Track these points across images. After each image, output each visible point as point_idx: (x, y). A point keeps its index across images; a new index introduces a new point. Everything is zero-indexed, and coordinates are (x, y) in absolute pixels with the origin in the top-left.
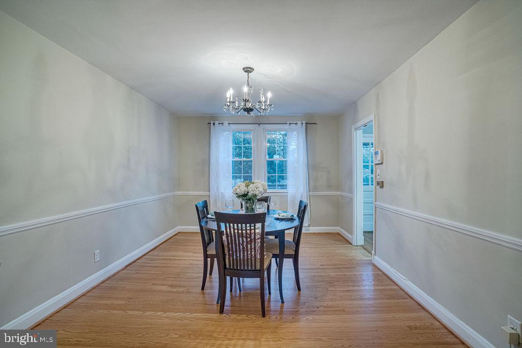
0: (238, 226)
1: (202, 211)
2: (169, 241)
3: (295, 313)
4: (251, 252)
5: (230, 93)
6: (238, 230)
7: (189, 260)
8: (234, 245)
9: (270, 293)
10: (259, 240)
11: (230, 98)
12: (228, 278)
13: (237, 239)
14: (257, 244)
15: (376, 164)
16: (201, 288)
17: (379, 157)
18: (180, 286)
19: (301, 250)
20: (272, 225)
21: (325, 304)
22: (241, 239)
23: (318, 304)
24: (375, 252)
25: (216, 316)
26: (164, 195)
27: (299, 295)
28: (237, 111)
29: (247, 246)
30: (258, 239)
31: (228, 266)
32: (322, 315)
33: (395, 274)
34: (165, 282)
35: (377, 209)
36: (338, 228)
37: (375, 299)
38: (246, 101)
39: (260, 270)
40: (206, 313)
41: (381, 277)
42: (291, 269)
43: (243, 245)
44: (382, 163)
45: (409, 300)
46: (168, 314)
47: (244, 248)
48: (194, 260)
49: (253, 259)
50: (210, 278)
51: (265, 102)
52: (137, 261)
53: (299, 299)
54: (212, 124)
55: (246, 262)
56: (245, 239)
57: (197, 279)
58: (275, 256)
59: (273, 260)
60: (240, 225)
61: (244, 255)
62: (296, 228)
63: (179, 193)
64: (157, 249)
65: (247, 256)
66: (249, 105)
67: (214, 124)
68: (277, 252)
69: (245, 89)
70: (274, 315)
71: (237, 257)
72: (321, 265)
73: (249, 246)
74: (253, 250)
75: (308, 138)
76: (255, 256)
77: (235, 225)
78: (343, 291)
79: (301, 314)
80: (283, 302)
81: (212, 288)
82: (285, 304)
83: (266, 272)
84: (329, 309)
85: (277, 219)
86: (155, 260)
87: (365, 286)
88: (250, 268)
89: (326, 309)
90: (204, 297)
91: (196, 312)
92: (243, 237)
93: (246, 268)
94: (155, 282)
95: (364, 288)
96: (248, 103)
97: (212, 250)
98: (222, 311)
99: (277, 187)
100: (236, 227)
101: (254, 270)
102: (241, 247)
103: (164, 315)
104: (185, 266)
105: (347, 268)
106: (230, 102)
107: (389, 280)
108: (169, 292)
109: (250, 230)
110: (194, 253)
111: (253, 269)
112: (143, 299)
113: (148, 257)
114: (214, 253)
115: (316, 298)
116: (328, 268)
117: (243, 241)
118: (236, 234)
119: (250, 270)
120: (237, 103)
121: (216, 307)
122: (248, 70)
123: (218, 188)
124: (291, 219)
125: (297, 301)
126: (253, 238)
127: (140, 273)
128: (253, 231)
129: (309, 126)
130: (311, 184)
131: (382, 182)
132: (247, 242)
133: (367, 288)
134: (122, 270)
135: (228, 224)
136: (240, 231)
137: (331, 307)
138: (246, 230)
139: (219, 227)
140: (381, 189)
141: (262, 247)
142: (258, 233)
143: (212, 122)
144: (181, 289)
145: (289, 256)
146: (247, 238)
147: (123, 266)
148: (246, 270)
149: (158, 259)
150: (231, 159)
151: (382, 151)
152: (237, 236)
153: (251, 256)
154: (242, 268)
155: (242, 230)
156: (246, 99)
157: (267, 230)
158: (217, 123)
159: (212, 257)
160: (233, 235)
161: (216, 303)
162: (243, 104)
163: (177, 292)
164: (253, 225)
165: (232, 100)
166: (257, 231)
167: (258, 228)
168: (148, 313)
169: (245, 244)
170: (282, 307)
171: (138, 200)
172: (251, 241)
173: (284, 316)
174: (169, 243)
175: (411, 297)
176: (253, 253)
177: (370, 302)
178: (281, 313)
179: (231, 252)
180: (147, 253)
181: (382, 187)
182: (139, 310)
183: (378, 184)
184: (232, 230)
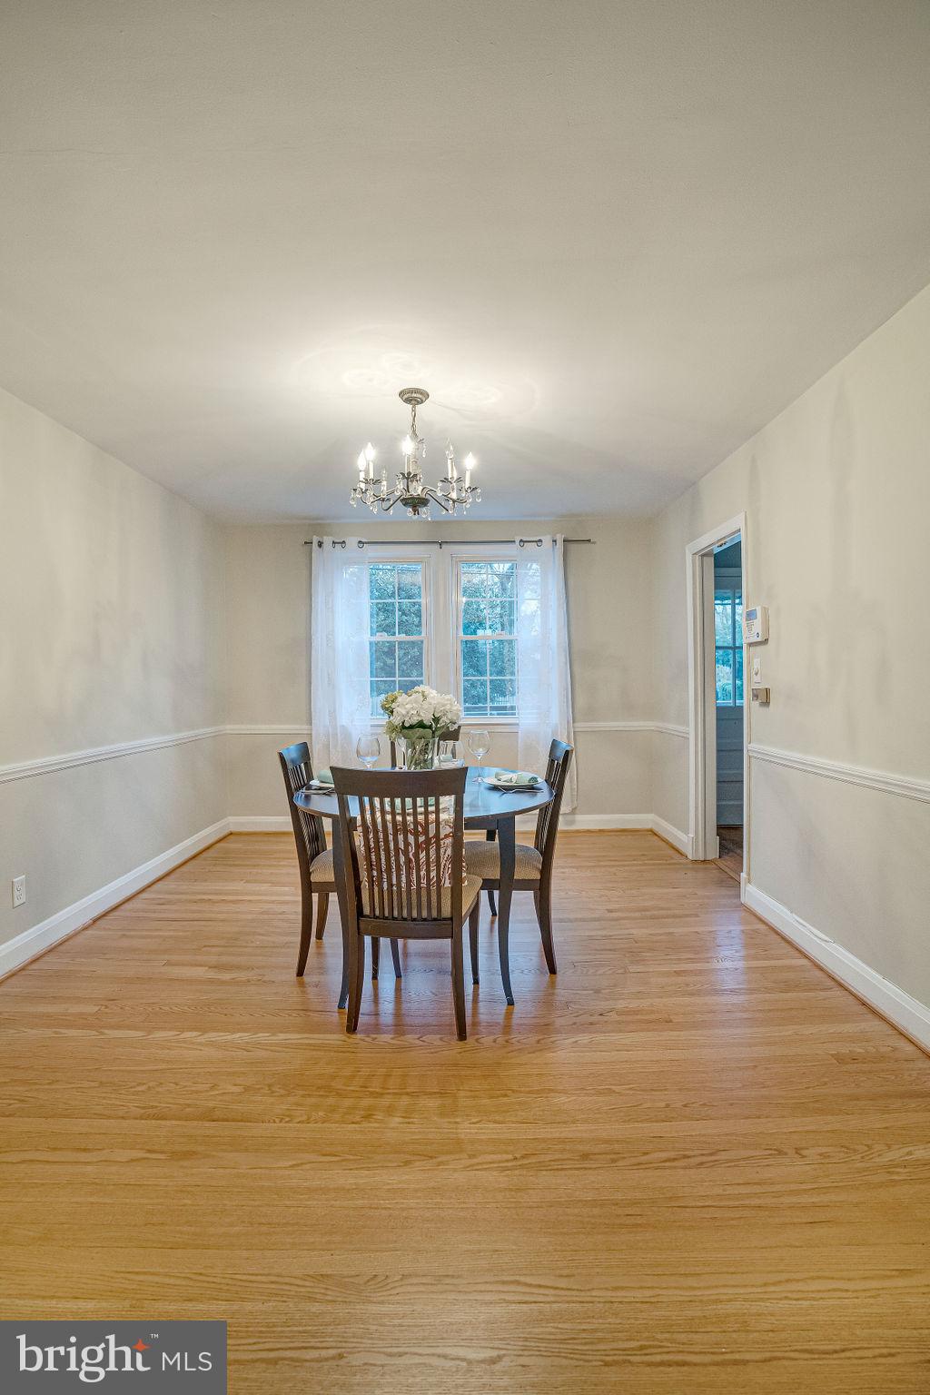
0: (393, 805)
1: (296, 772)
2: (204, 855)
3: (544, 1028)
4: (428, 871)
5: (366, 459)
6: (393, 814)
7: (260, 901)
8: (382, 853)
9: (476, 982)
10: (449, 841)
11: (367, 472)
12: (368, 940)
13: (391, 837)
14: (442, 850)
15: (750, 645)
16: (295, 970)
17: (757, 625)
18: (238, 967)
19: (555, 872)
20: (481, 801)
21: (621, 1005)
22: (401, 837)
23: (604, 1005)
24: (749, 874)
25: (337, 1038)
26: (191, 733)
27: (552, 984)
28: (386, 505)
29: (417, 855)
30: (446, 836)
31: (367, 910)
32: (613, 1031)
33: (800, 927)
34: (199, 958)
35: (753, 760)
36: (651, 816)
37: (751, 991)
38: (409, 478)
39: (451, 919)
40: (312, 1032)
41: (765, 937)
42: (529, 921)
43: (406, 853)
44: (766, 641)
45: (838, 992)
46: (212, 1036)
47: (408, 861)
48: (273, 902)
49: (434, 888)
50: (319, 947)
51: (459, 480)
52: (122, 907)
53: (553, 994)
54: (315, 545)
55: (414, 897)
56: (411, 839)
57: (283, 950)
58: (488, 885)
59: (484, 894)
60: (398, 801)
61: (409, 882)
62: (543, 809)
63: (229, 728)
64: (173, 876)
65: (419, 882)
66: (417, 490)
67: (320, 544)
68: (495, 874)
69: (407, 447)
70: (490, 1033)
71: (390, 885)
72: (610, 911)
73: (423, 855)
74: (433, 867)
75: (571, 582)
76: (439, 880)
77: (387, 800)
78: (668, 974)
79: (559, 1032)
80: (511, 1003)
81: (322, 970)
82: (517, 1007)
83: (466, 927)
84: (629, 1018)
85: (495, 788)
86: (170, 902)
87: (725, 959)
88: (425, 914)
89: (623, 1018)
90: (303, 992)
91: (285, 1029)
92: (405, 833)
93: (415, 914)
94: (175, 958)
95: (719, 966)
96: (415, 483)
97: (324, 871)
98: (352, 1027)
99: (489, 712)
100: (388, 808)
101: (435, 920)
102: (402, 859)
103: (202, 1039)
104: (250, 917)
105: (674, 916)
106: (367, 482)
107: (784, 944)
108: (211, 981)
109: (426, 813)
110: (274, 884)
111: (434, 914)
112: (144, 1001)
113: (153, 896)
114: (330, 877)
115: (597, 991)
116: (624, 918)
117: (407, 844)
118: (390, 826)
119: (425, 920)
120: (384, 483)
121: (337, 1018)
122: (413, 397)
123: (333, 714)
124: (531, 789)
125: (547, 999)
126: (432, 833)
127: (132, 937)
128: (432, 817)
129: (572, 547)
130: (580, 702)
131: (767, 691)
132: (418, 846)
133: (728, 964)
134: (85, 928)
135: (366, 799)
136: (399, 818)
137: (636, 1012)
138: (415, 814)
139: (344, 806)
140: (764, 710)
141: (456, 859)
142: (447, 822)
143: (315, 539)
144: (242, 976)
145: (524, 885)
146: (416, 835)
147: (87, 919)
148: (414, 920)
149: (179, 901)
150: (367, 637)
151: (765, 610)
152: (390, 831)
153: (429, 880)
154: (405, 914)
155: (404, 814)
156: (409, 473)
157: (467, 813)
158: (327, 540)
159: (324, 889)
160: (380, 827)
161: (336, 1009)
162: (401, 485)
163: (234, 982)
164: (432, 800)
165: (371, 476)
166: (443, 816)
167: (446, 809)
168: (159, 1035)
169: (412, 851)
170: (509, 1015)
171: (123, 745)
172: (428, 841)
173: (515, 1037)
174: (205, 859)
175: (841, 985)
176: (433, 874)
177: (735, 999)
178: (507, 1028)
179: (375, 873)
180: (149, 886)
181: (766, 703)
182: (136, 1028)
183: (756, 696)
184: (378, 814)
